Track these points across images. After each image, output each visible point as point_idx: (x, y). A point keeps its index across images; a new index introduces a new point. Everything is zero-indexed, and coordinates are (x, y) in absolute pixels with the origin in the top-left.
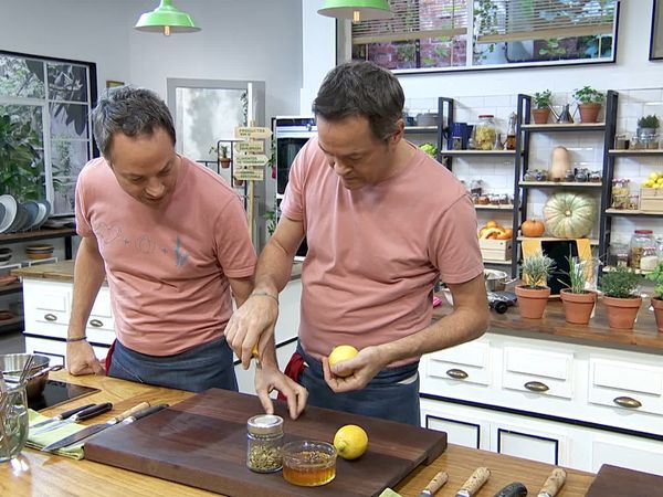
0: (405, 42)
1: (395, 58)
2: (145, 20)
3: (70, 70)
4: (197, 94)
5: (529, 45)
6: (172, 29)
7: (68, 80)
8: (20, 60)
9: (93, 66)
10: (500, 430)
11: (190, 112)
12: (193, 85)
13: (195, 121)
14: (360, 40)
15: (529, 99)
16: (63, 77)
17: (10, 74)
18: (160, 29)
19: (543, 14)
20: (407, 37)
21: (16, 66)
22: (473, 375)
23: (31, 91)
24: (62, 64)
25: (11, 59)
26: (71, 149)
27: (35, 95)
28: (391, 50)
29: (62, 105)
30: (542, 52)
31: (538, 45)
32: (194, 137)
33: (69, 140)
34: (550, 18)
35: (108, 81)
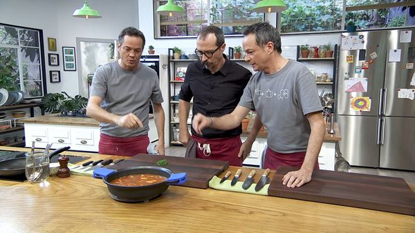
0: (182, 25)
1: (177, 31)
2: (77, 12)
3: (26, 32)
4: (88, 44)
5: (231, 28)
6: (89, 17)
7: (26, 37)
8: (2, 27)
9: (41, 31)
11: (85, 53)
12: (87, 41)
13: (87, 57)
14: (163, 24)
15: (232, 49)
16: (23, 36)
18: (84, 16)
19: (236, 16)
20: (183, 23)
23: (8, 41)
24: (23, 29)
26: (28, 68)
27: (10, 43)
28: (176, 28)
29: (23, 48)
30: (236, 31)
31: (234, 28)
32: (86, 64)
33: (27, 64)
34: (239, 18)
35: (49, 39)
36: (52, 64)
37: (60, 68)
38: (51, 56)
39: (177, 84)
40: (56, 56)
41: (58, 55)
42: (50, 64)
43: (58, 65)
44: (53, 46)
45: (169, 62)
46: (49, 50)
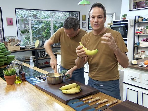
2: (80, 3)
6: (85, 4)
8: (68, 12)
9: (79, 12)
10: (142, 93)
16: (76, 15)
17: (66, 15)
18: (82, 5)
21: (67, 13)
22: (137, 80)
25: (66, 12)
35: (82, 15)
36: (83, 26)
37: (87, 29)
38: (83, 23)
39: (139, 36)
40: (85, 23)
41: (86, 22)
42: (82, 27)
43: (86, 27)
44: (84, 18)
45: (135, 23)
46: (82, 20)
